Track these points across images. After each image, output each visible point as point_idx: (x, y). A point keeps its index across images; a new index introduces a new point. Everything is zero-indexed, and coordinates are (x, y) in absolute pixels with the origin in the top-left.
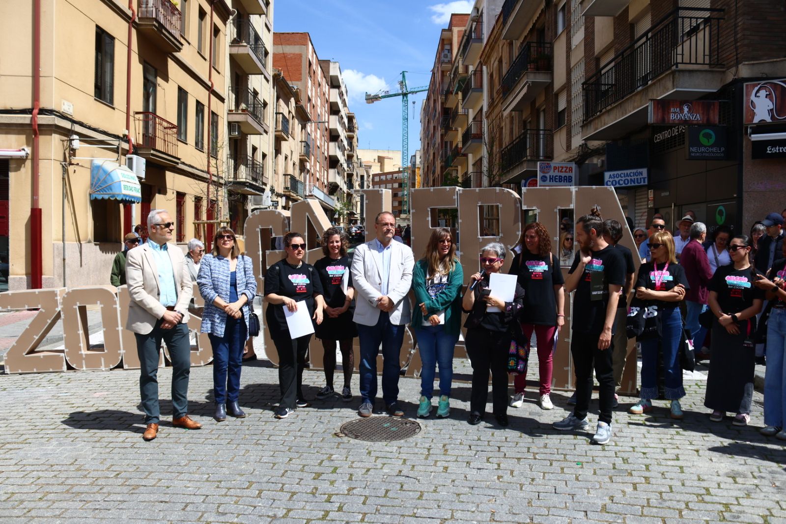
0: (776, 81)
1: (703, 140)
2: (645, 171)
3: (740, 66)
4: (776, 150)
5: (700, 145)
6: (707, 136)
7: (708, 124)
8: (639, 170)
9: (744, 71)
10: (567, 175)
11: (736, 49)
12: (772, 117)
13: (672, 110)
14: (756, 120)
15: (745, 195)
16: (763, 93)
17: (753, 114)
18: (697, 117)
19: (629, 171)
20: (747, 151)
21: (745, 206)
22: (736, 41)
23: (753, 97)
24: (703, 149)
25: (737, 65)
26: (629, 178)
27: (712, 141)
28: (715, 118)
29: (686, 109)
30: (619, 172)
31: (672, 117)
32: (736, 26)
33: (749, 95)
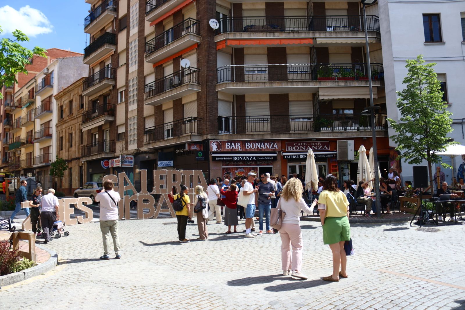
0: (217, 141)
1: (199, 155)
2: (172, 162)
3: (208, 135)
4: (218, 159)
5: (198, 156)
6: (200, 154)
7: (200, 151)
8: (170, 161)
9: (209, 137)
10: (131, 160)
11: (207, 130)
12: (217, 150)
13: (192, 146)
14: (213, 151)
15: (210, 171)
16: (214, 144)
17: (212, 149)
18: (198, 149)
19: (167, 162)
20: (210, 159)
21: (211, 173)
22: (206, 128)
23: (212, 144)
24: (199, 158)
25: (207, 134)
26: (167, 164)
27: (201, 155)
28: (202, 149)
29: (195, 146)
30: (163, 162)
31: (192, 148)
32: (206, 124)
33: (211, 144)
